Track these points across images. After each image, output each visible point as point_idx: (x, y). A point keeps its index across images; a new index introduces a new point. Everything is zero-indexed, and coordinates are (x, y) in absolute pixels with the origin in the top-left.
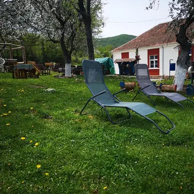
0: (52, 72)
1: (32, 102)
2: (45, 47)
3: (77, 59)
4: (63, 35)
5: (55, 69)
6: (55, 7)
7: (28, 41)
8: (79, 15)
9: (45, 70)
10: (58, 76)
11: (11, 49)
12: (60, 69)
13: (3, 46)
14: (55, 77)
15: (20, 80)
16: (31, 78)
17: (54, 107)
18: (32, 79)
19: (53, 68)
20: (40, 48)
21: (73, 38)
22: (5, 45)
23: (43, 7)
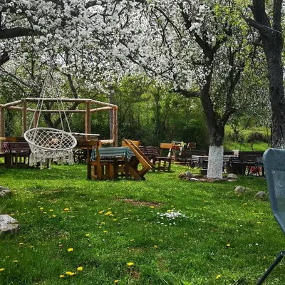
0: (174, 165)
1: (132, 246)
2: (162, 103)
3: (236, 132)
4: (209, 78)
5: (184, 159)
6: (198, 21)
7: (126, 92)
8: (250, 32)
9: (160, 160)
10: (190, 176)
11: (88, 110)
12: (196, 158)
13: (72, 104)
14: (182, 177)
15: (102, 184)
16: (127, 179)
17: (184, 265)
18: (129, 183)
19: (177, 156)
20: (151, 105)
21: (233, 84)
22: (77, 103)
23: (168, 20)
